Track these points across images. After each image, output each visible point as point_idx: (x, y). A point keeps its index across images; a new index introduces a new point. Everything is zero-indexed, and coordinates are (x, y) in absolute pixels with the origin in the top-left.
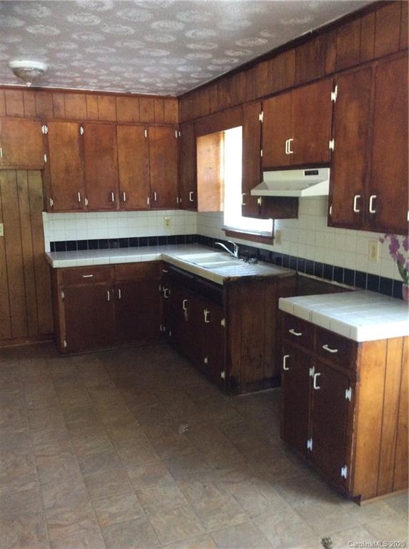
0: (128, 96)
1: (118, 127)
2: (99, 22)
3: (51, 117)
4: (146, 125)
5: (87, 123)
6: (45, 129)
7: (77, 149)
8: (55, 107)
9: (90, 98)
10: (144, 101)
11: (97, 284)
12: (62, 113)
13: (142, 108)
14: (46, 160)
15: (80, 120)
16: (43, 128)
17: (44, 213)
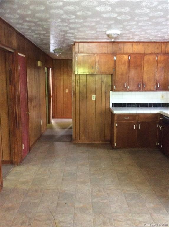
0: (151, 42)
1: (145, 56)
2: (149, 11)
3: (118, 53)
4: (157, 55)
5: (132, 55)
6: (115, 58)
7: (127, 66)
8: (120, 49)
9: (134, 45)
10: (158, 44)
11: (130, 122)
12: (122, 51)
13: (156, 48)
14: (114, 71)
15: (129, 54)
16: (114, 58)
17: (111, 92)
